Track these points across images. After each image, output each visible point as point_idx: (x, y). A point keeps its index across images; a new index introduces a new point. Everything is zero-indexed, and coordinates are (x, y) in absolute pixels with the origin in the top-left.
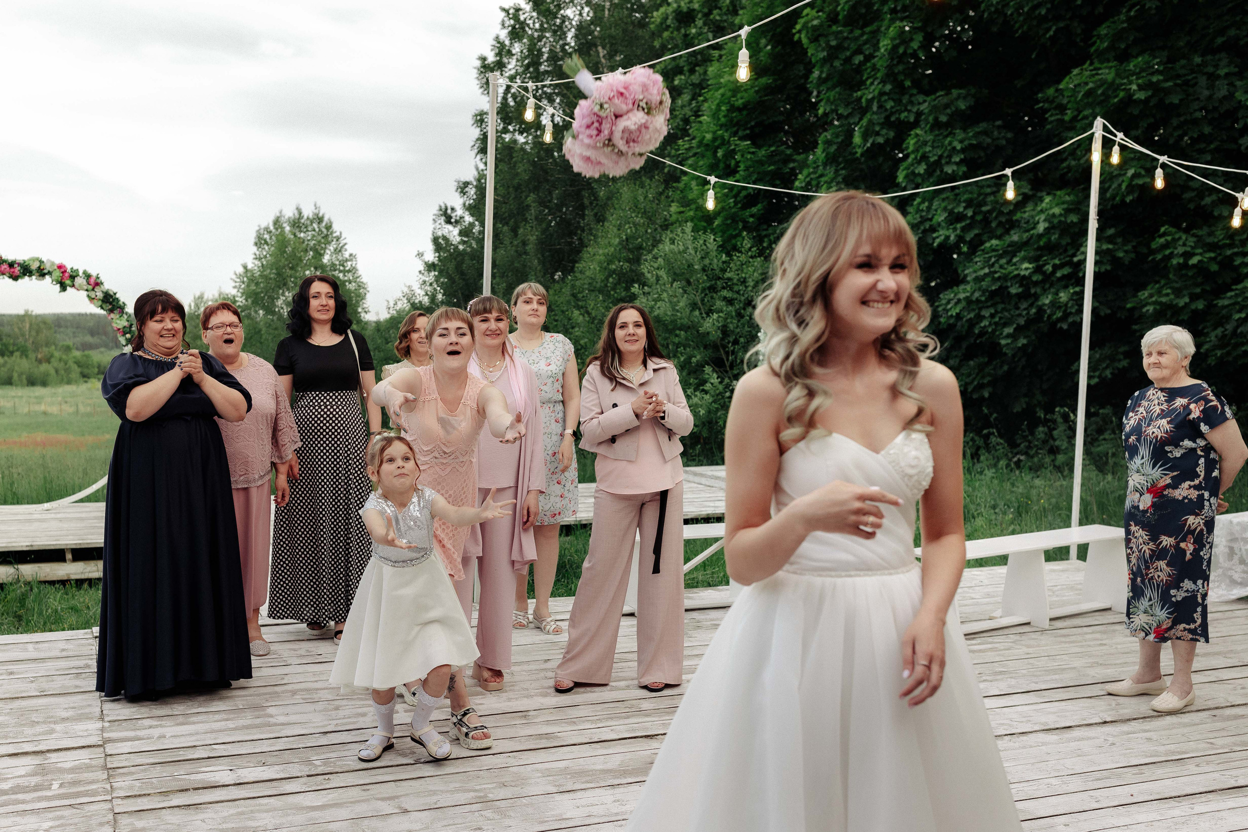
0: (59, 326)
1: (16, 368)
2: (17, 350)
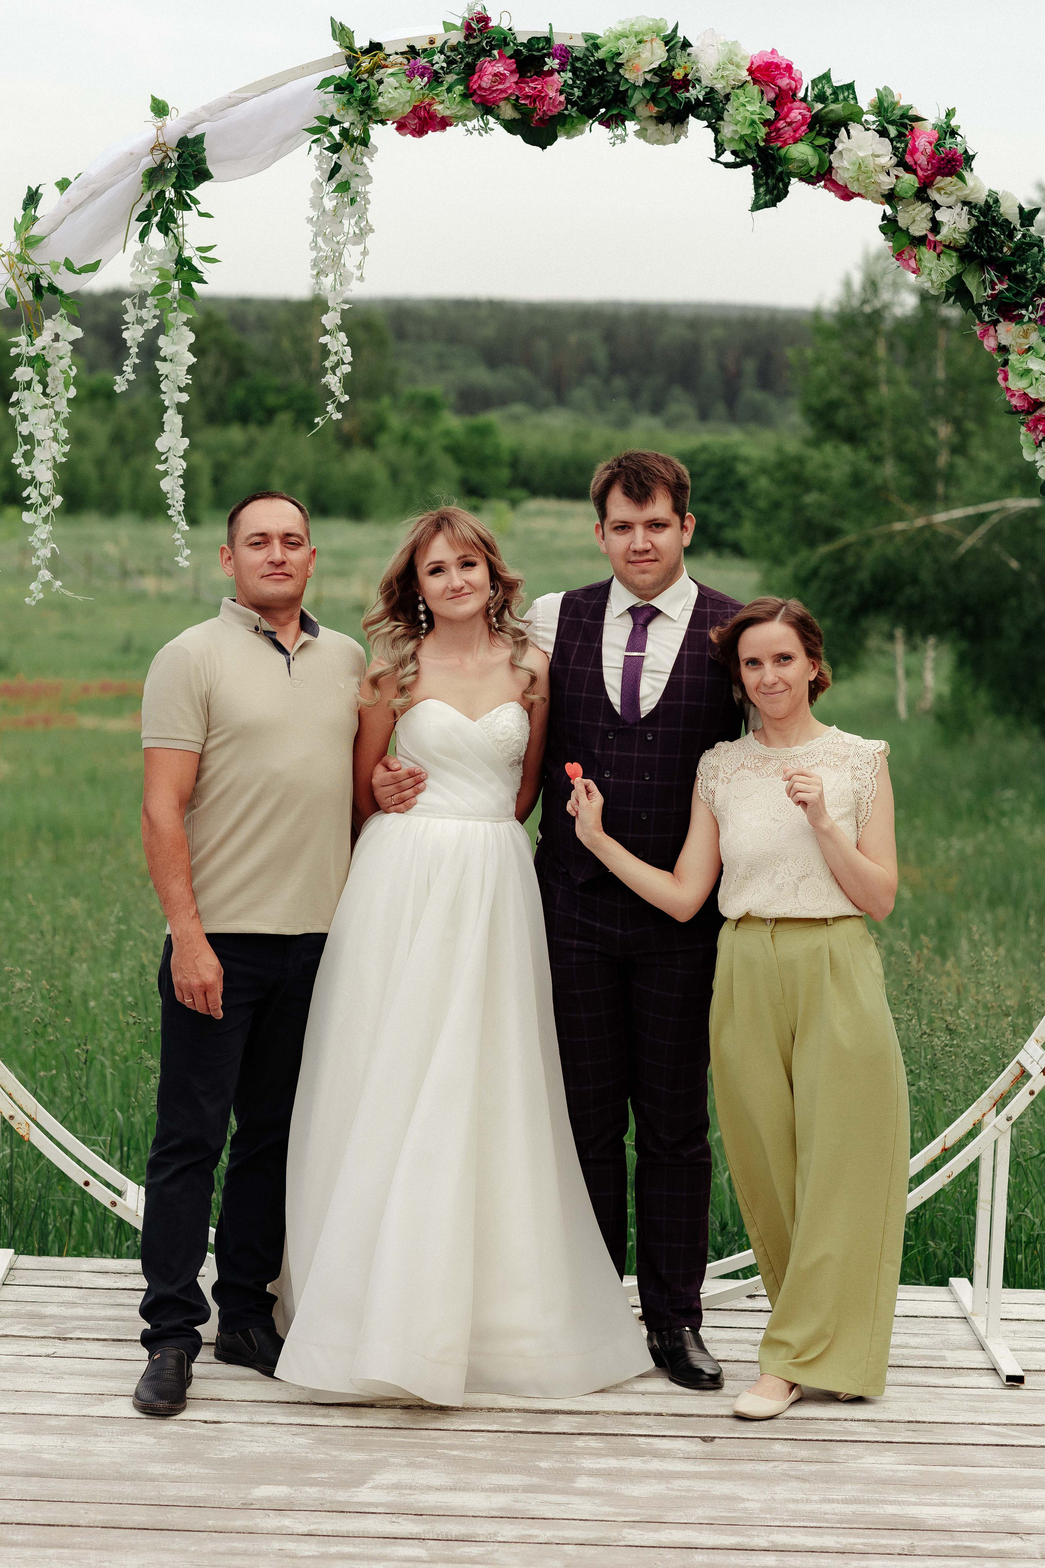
0: (401, 335)
1: (282, 461)
2: (287, 407)
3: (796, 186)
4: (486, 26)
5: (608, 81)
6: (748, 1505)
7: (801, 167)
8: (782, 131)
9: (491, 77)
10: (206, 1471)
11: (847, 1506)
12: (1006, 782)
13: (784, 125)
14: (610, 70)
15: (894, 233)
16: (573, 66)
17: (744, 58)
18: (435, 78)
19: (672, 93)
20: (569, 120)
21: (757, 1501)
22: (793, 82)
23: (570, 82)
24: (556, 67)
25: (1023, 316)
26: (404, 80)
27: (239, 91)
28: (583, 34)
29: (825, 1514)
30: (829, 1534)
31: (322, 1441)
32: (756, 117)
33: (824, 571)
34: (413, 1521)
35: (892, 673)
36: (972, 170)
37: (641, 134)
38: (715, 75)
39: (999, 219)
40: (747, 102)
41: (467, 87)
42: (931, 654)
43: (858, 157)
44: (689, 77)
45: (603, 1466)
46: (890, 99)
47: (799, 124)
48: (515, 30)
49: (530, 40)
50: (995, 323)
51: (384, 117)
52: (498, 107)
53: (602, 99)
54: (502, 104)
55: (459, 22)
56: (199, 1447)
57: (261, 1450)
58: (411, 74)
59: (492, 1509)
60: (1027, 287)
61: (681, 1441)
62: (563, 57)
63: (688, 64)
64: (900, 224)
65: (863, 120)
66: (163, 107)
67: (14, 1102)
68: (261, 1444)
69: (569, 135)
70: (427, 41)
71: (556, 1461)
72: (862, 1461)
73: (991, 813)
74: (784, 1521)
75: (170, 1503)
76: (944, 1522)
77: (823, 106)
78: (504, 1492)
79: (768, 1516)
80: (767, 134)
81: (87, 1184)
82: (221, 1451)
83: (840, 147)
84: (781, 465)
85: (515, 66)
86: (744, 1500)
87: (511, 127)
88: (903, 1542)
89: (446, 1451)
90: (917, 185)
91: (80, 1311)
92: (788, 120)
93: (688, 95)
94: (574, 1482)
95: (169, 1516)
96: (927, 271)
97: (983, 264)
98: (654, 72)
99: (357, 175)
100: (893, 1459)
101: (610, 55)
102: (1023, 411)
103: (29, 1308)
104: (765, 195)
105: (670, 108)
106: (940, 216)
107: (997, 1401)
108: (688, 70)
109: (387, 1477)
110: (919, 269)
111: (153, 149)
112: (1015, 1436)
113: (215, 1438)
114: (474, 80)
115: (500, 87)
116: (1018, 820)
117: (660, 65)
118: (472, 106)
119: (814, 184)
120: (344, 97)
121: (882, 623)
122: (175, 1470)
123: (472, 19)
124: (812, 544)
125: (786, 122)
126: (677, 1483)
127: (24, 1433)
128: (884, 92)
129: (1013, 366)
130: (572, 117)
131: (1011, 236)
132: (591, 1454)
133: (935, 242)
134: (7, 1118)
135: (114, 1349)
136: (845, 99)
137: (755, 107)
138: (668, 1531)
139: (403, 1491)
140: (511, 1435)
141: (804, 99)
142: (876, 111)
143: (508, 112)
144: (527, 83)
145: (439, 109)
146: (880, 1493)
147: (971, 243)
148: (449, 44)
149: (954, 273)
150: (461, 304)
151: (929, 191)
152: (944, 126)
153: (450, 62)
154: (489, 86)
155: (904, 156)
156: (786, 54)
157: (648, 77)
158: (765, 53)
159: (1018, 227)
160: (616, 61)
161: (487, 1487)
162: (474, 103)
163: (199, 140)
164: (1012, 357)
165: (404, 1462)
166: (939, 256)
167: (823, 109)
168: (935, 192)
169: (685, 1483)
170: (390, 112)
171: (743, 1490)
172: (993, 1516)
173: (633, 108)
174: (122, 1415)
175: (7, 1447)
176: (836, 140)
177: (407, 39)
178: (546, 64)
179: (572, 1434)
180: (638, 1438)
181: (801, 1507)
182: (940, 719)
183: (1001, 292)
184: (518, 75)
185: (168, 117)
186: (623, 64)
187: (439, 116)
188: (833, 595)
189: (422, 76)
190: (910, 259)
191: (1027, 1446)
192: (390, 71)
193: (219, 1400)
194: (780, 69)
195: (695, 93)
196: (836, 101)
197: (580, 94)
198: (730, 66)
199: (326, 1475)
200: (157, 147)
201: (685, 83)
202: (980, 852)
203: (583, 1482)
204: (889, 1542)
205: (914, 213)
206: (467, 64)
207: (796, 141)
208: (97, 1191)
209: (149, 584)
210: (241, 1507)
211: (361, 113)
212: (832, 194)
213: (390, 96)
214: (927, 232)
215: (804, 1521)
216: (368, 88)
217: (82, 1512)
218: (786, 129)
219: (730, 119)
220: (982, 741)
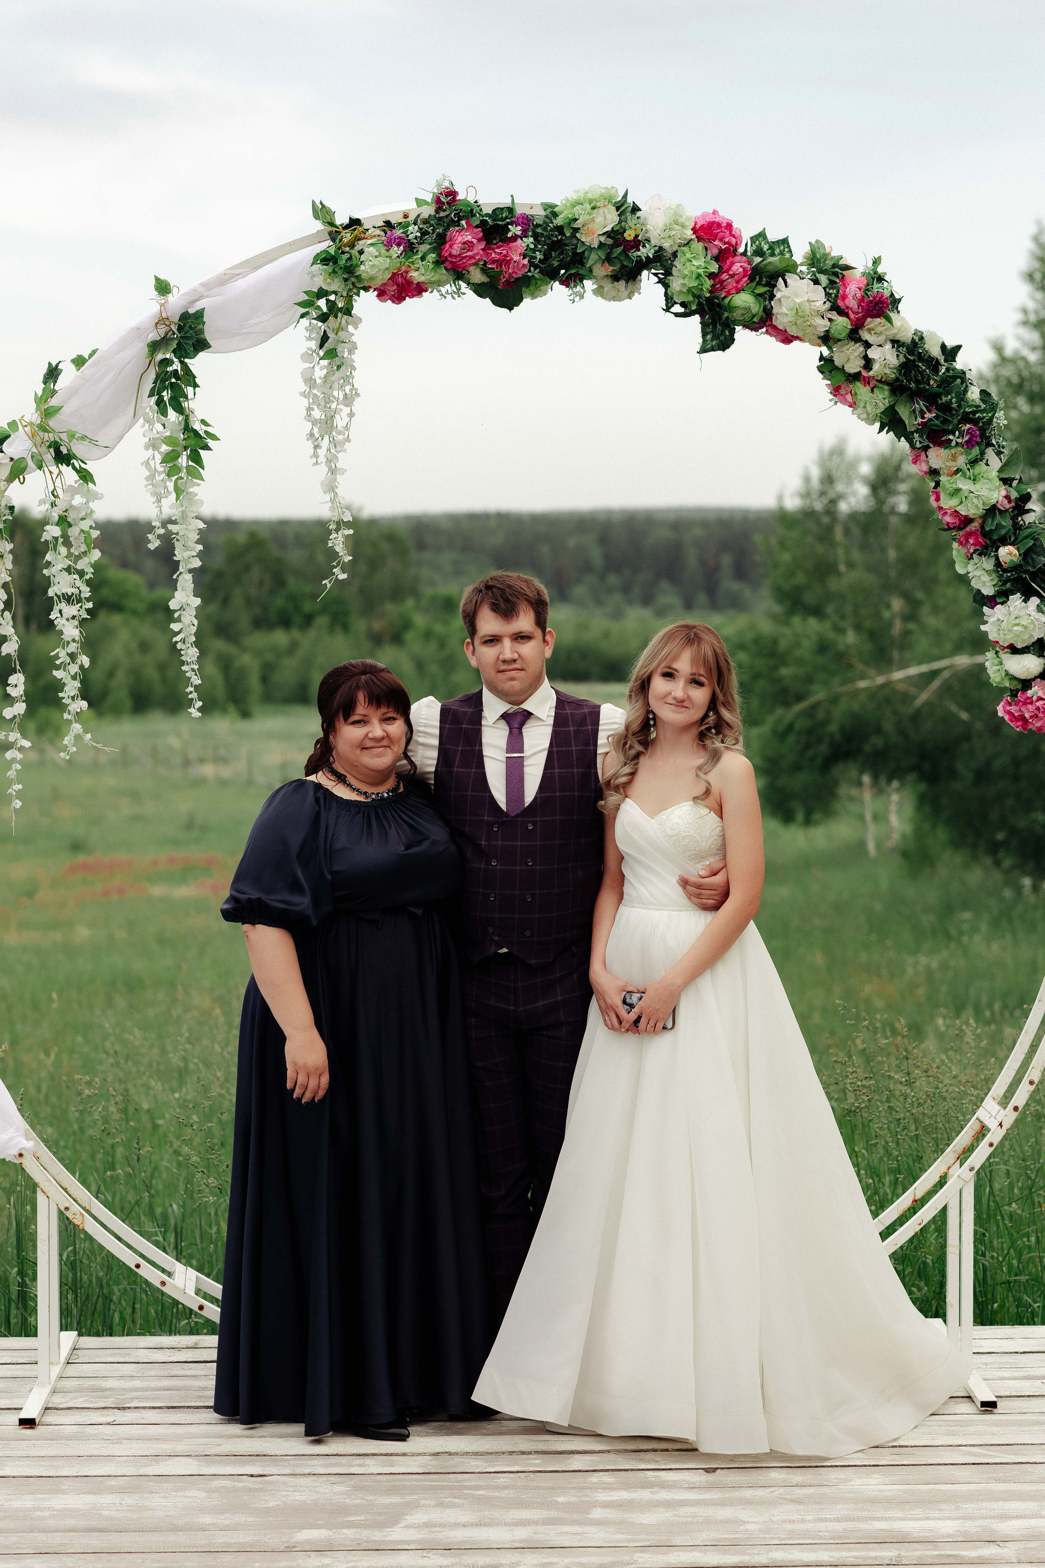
0: (421, 545)
2: (321, 614)
3: (741, 334)
4: (454, 200)
5: (567, 245)
6: (748, 1527)
7: (744, 314)
8: (725, 283)
9: (460, 245)
10: (252, 1519)
11: (838, 1524)
12: (965, 905)
13: (727, 277)
14: (568, 234)
15: (830, 372)
16: (534, 231)
17: (689, 218)
18: (410, 248)
19: (625, 252)
20: (533, 282)
21: (756, 1523)
22: (734, 239)
23: (532, 246)
24: (519, 233)
25: (950, 441)
26: (383, 250)
27: (234, 268)
28: (542, 204)
29: (819, 1532)
30: (822, 1550)
31: (357, 1488)
32: (701, 271)
33: (798, 726)
34: (442, 1555)
35: (861, 818)
36: (898, 312)
37: (598, 292)
38: (663, 235)
39: (925, 355)
40: (692, 257)
41: (439, 255)
42: (895, 797)
43: (795, 303)
44: (639, 238)
45: (615, 1498)
46: (822, 251)
47: (741, 275)
48: (480, 202)
49: (494, 211)
50: (926, 449)
51: (366, 284)
52: (469, 272)
53: (561, 261)
54: (471, 269)
55: (429, 198)
56: (245, 1498)
57: (303, 1498)
58: (388, 245)
59: (515, 1541)
60: (952, 415)
61: (686, 1473)
62: (525, 224)
63: (638, 225)
64: (836, 363)
65: (798, 271)
66: (166, 286)
67: (70, 1196)
68: (303, 1493)
69: (533, 296)
70: (402, 215)
71: (572, 1496)
72: (852, 1483)
73: (953, 931)
74: (782, 1539)
75: (220, 1550)
76: (927, 1534)
77: (761, 259)
78: (525, 1525)
79: (767, 1536)
80: (713, 286)
81: (138, 1266)
82: (266, 1501)
83: (778, 295)
84: (756, 641)
85: (481, 234)
86: (744, 1522)
87: (481, 290)
88: (891, 1554)
89: (472, 1492)
90: (849, 327)
91: (137, 1383)
92: (731, 273)
93: (639, 253)
94: (589, 1514)
95: (219, 1561)
96: (862, 405)
97: (913, 396)
98: (608, 234)
99: (343, 342)
100: (880, 1480)
101: (567, 221)
102: (954, 528)
103: (91, 1382)
104: (712, 340)
105: (623, 266)
106: (872, 353)
107: (972, 1425)
108: (639, 232)
109: (419, 1517)
110: (855, 403)
111: (157, 324)
112: (990, 1456)
113: (261, 1490)
114: (446, 249)
115: (469, 254)
116: (977, 938)
117: (613, 228)
118: (444, 271)
119: (756, 330)
120: (329, 268)
121: (850, 769)
122: (224, 1519)
123: (441, 194)
124: (787, 704)
125: (729, 275)
126: (684, 1511)
127: (85, 1493)
128: (816, 244)
129: (944, 486)
130: (536, 279)
131: (936, 370)
132: (604, 1488)
133: (869, 378)
134: (63, 1209)
135: (169, 1415)
136: (782, 253)
137: (700, 262)
138: (676, 1553)
139: (434, 1529)
140: (532, 1475)
141: (744, 254)
142: (810, 262)
143: (477, 276)
144: (493, 249)
145: (416, 276)
146: (869, 1511)
147: (901, 378)
148: (421, 217)
149: (887, 405)
150: (473, 518)
151: (861, 332)
152: (872, 272)
153: (424, 233)
154: (458, 253)
155: (836, 301)
156: (726, 214)
157: (603, 239)
158: (707, 214)
159: (942, 362)
160: (573, 227)
161: (510, 1521)
162: (446, 268)
163: (199, 315)
164: (943, 479)
165: (433, 1503)
166: (872, 390)
167: (761, 262)
168: (866, 333)
169: (690, 1510)
170: (372, 278)
171: (742, 1514)
172: (972, 1527)
173: (590, 268)
174: (175, 1474)
175: (70, 1506)
176: (775, 289)
177: (383, 215)
178: (509, 230)
179: (586, 1471)
180: (647, 1472)
181: (798, 1526)
182: (905, 854)
183: (930, 420)
184: (484, 243)
185: (170, 295)
186: (579, 229)
187: (415, 282)
188: (807, 746)
189: (399, 245)
190: (847, 394)
191: (1000, 1463)
192: (369, 242)
193: (264, 1456)
194: (721, 227)
195: (646, 252)
196: (773, 255)
197: (542, 257)
198: (676, 226)
199: (362, 1518)
200: (161, 321)
201: (636, 243)
202: (944, 966)
203: (597, 1514)
204: (878, 1554)
205: (848, 352)
206: (439, 235)
207: (738, 291)
208: (148, 1273)
209: (208, 770)
210: (285, 1550)
211: (346, 280)
212: (774, 339)
213: (371, 263)
214: (861, 369)
215: (799, 1539)
216: (350, 258)
217: (139, 1561)
218: (729, 280)
219: (678, 274)
220: (943, 872)
